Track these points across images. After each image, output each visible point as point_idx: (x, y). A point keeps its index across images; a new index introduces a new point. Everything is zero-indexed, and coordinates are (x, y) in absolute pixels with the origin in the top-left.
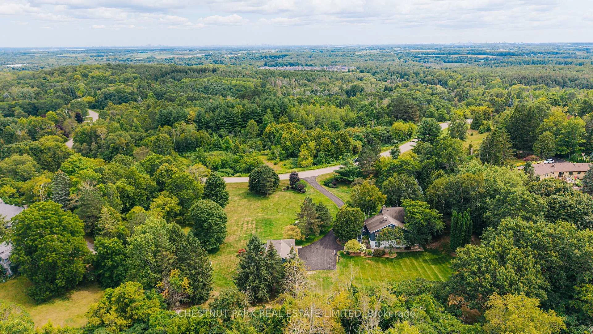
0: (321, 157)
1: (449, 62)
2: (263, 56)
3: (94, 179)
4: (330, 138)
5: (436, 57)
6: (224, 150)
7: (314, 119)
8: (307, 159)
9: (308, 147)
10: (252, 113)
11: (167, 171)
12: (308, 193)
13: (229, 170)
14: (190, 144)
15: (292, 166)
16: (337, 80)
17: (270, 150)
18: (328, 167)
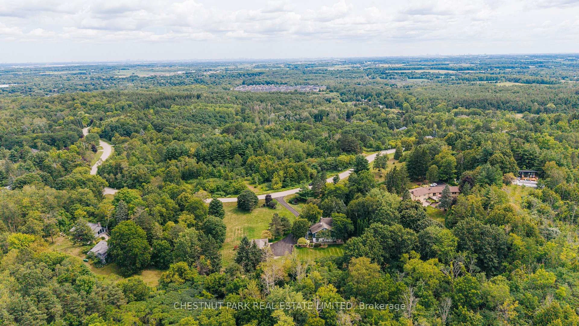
0: (287, 182)
1: (412, 78)
2: (241, 73)
3: (143, 205)
4: (294, 168)
5: (402, 73)
6: (217, 178)
7: (283, 151)
8: (278, 183)
9: (279, 175)
10: (237, 148)
11: (185, 197)
12: (278, 209)
13: (222, 193)
14: (193, 173)
15: (267, 189)
16: (308, 103)
17: (251, 176)
18: (292, 189)
